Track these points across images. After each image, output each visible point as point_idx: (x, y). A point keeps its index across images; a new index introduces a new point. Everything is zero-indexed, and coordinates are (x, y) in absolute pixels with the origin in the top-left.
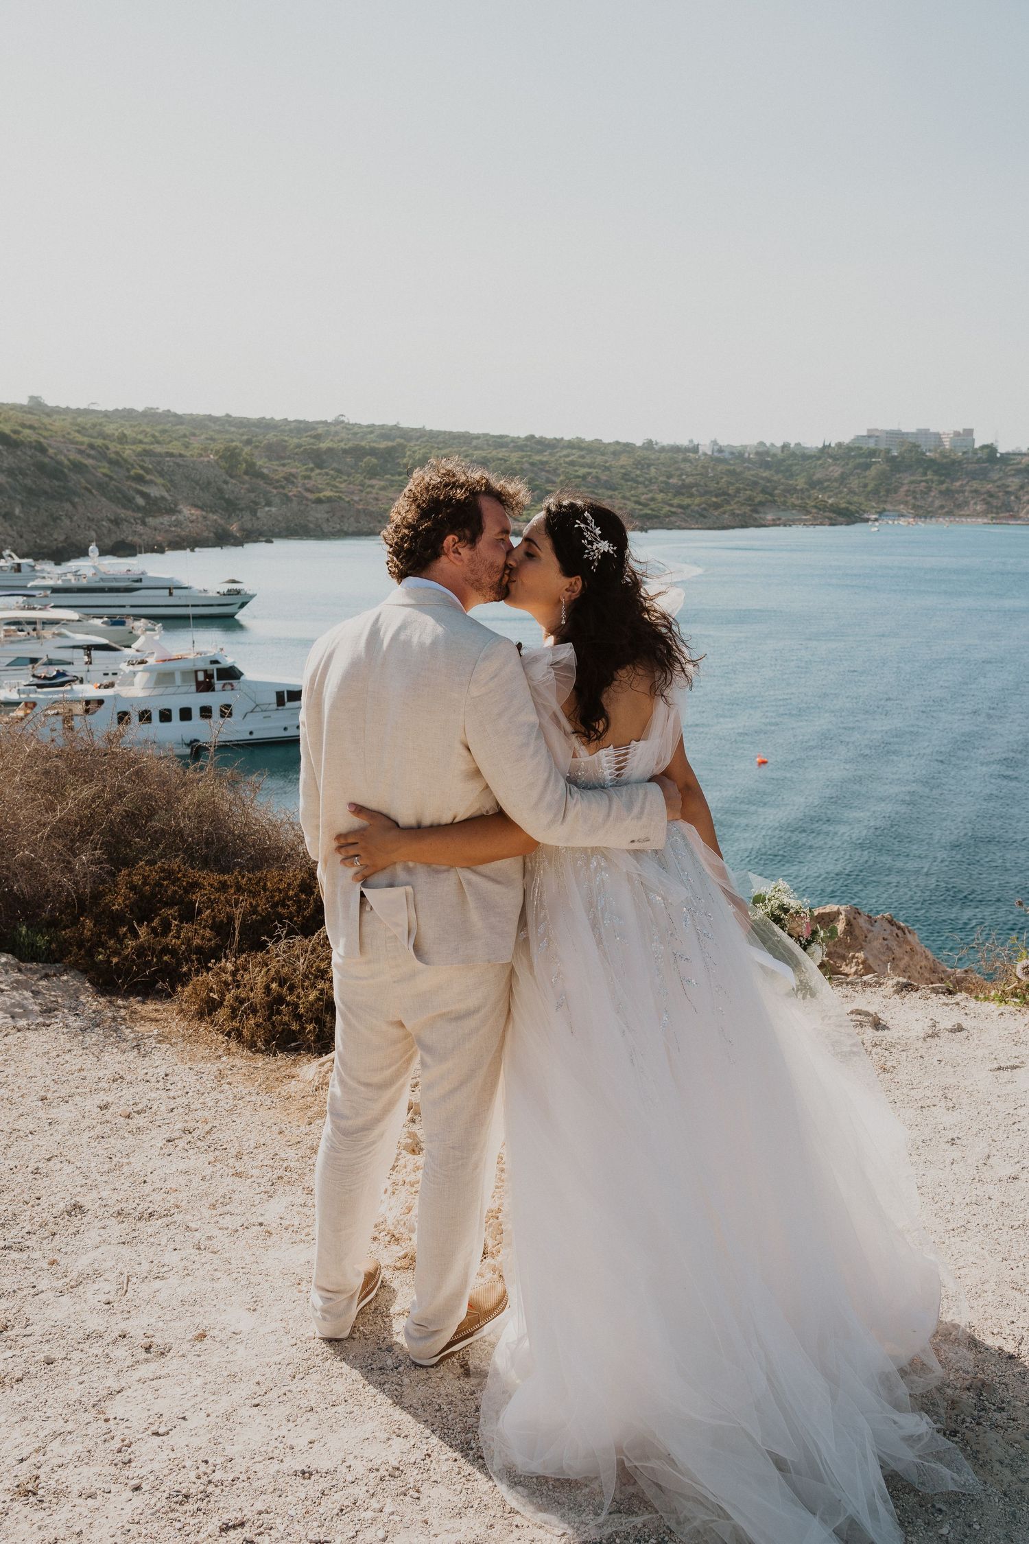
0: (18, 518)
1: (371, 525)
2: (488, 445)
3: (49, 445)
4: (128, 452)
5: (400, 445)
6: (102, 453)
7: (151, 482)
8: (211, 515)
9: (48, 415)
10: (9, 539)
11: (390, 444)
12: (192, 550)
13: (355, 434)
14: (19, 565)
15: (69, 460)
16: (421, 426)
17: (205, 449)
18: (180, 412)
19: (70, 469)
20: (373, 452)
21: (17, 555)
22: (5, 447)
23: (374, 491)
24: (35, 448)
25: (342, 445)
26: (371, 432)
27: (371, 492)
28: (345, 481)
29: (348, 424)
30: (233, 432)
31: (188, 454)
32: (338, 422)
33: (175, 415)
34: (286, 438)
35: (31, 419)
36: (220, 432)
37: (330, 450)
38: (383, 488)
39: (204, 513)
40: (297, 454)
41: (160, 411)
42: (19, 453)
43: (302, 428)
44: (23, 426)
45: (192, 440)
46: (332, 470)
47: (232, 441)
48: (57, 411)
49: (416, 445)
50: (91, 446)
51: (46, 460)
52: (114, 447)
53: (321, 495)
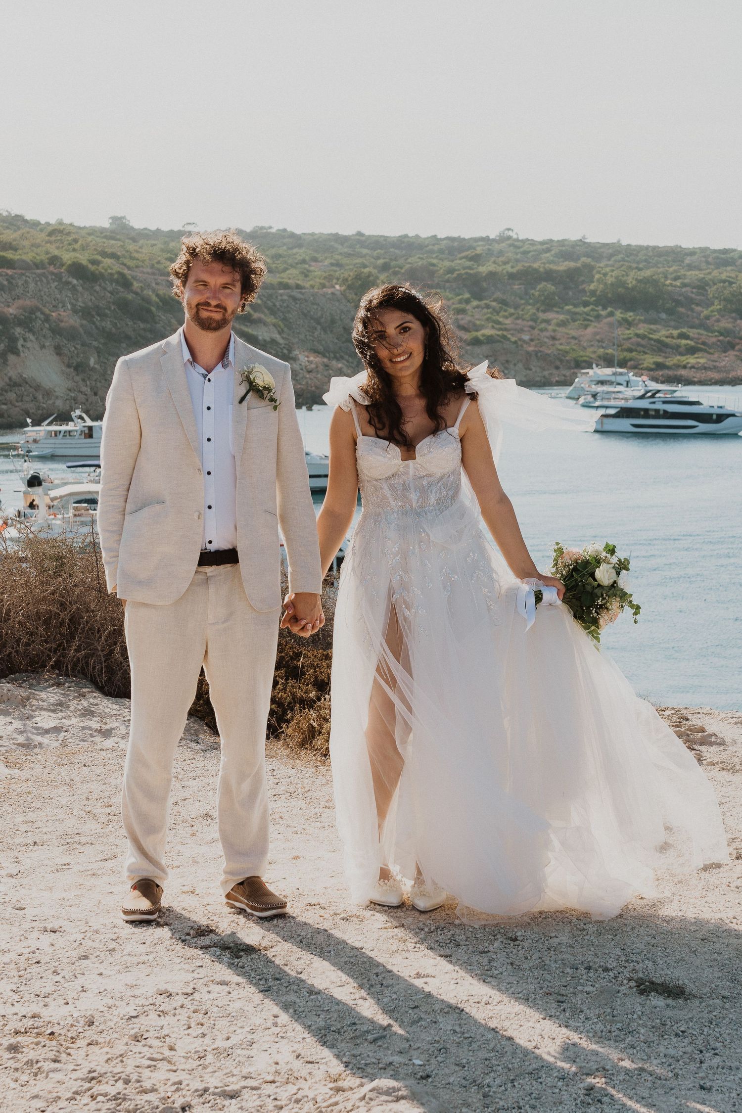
0: (93, 369)
1: (546, 373)
2: (708, 263)
3: (134, 278)
5: (585, 266)
7: (260, 321)
8: (334, 362)
9: (134, 240)
10: (81, 398)
11: (572, 264)
12: (310, 409)
13: (525, 253)
14: (90, 428)
15: (158, 295)
16: (615, 241)
17: (329, 278)
18: (298, 232)
19: (158, 307)
20: (549, 276)
21: (89, 417)
22: (81, 282)
23: (550, 328)
24: (117, 282)
25: (508, 268)
26: (548, 250)
27: (546, 330)
28: (511, 315)
29: (517, 240)
30: (364, 256)
31: (307, 285)
32: (503, 239)
33: (293, 235)
34: (435, 261)
35: (113, 246)
36: (348, 255)
37: (492, 274)
38: (563, 324)
39: (325, 360)
40: (448, 281)
41: (274, 230)
42: (97, 288)
43: (456, 247)
44: (104, 254)
45: (314, 267)
46: (494, 300)
47: (365, 266)
48: (145, 234)
49: (607, 266)
51: (130, 296)
53: (479, 334)
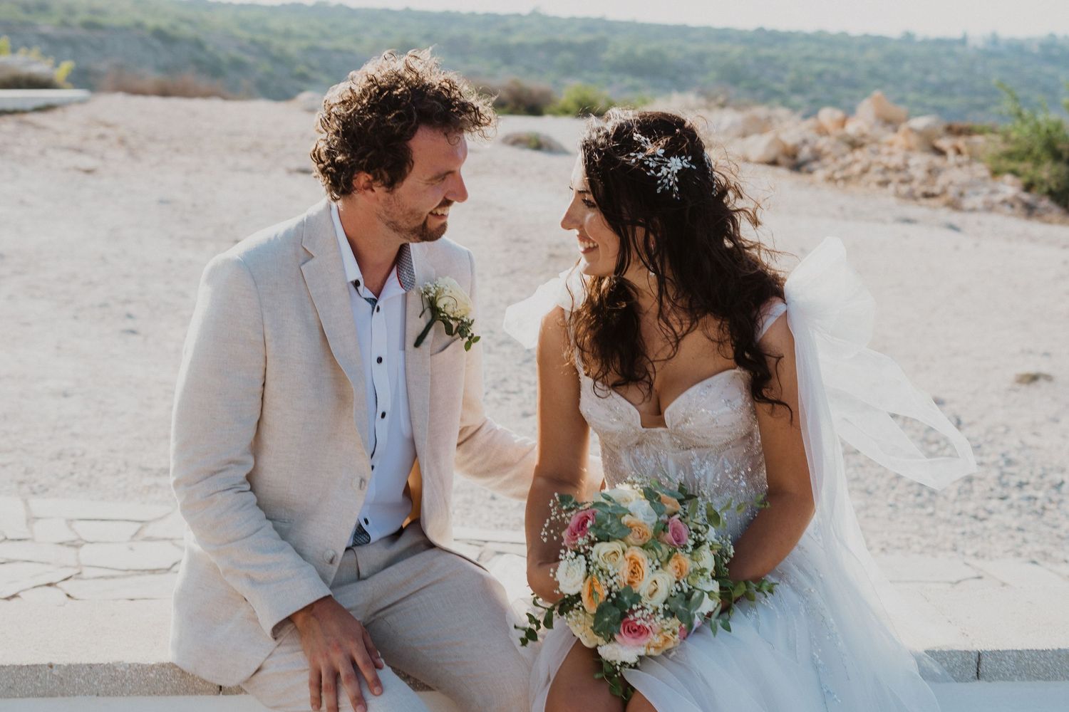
2: (708, 39)
3: (209, 41)
4: (293, 48)
5: (601, 38)
6: (263, 50)
11: (590, 38)
13: (552, 27)
15: (228, 57)
24: (193, 45)
25: (535, 39)
26: (570, 26)
29: (545, 16)
32: (534, 14)
34: (472, 33)
35: (191, 15)
37: (520, 45)
42: (175, 49)
43: (491, 20)
44: (182, 20)
49: (620, 39)
50: (253, 42)
51: (205, 56)
52: (277, 42)
